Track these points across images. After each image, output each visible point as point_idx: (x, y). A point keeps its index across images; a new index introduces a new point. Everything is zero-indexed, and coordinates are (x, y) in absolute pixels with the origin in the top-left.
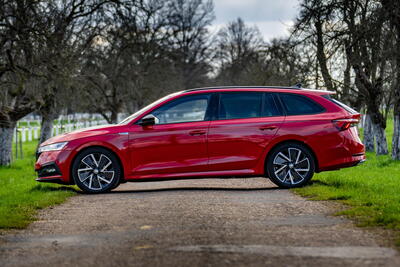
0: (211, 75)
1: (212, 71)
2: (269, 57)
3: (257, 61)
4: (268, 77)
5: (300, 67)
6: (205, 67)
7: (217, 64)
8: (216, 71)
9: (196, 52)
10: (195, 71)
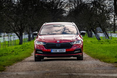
0: (64, 15)
1: (65, 13)
2: (92, 6)
3: (86, 8)
4: (92, 15)
5: (106, 11)
6: (62, 11)
7: (67, 9)
8: (67, 12)
9: (57, 4)
10: (57, 13)
